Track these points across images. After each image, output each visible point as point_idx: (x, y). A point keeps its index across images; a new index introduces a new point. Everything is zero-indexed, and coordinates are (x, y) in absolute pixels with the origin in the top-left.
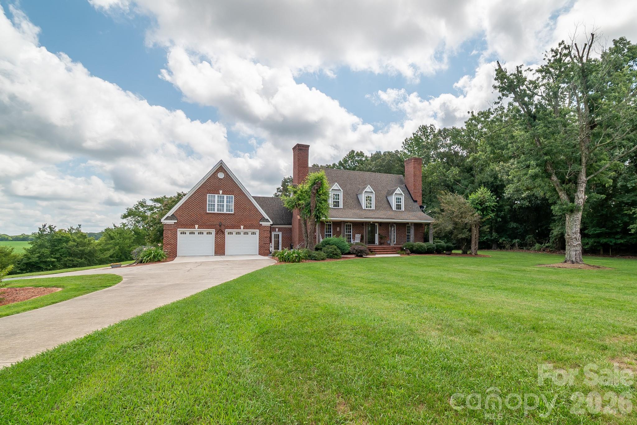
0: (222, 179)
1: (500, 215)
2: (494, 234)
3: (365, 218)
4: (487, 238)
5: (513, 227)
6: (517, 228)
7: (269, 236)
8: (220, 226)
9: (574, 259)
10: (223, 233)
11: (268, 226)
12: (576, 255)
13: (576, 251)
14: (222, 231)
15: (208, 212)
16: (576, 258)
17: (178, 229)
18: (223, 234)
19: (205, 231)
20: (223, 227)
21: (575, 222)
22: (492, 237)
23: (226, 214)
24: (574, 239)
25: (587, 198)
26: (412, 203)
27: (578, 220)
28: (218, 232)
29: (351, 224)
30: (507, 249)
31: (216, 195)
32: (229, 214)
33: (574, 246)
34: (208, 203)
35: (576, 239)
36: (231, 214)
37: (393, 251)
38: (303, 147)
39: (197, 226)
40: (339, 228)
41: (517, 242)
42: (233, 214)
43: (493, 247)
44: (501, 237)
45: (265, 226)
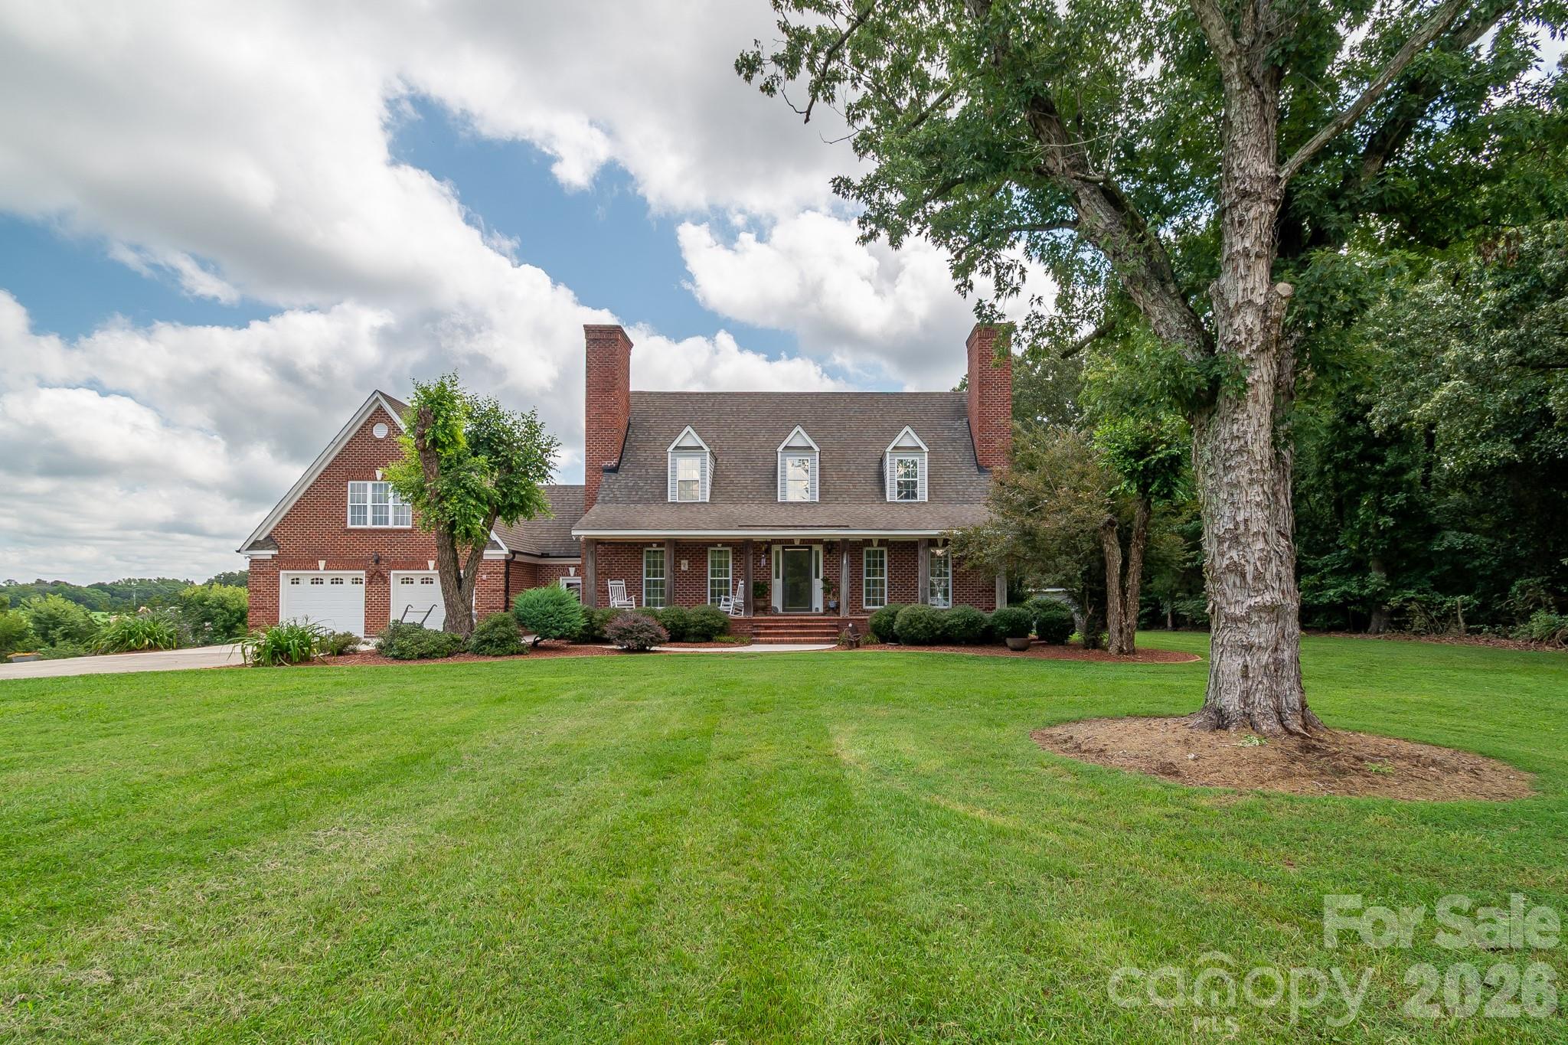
0: (381, 441)
1: (1389, 503)
2: (1376, 578)
3: (741, 527)
4: (1345, 592)
5: (1450, 550)
6: (1470, 552)
7: (503, 587)
8: (377, 562)
9: (1231, 702)
10: (386, 580)
11: (499, 561)
12: (1245, 676)
13: (1248, 648)
14: (382, 576)
15: (350, 526)
16: (1246, 696)
17: (282, 572)
18: (385, 582)
19: (347, 575)
20: (383, 565)
21: (1227, 469)
22: (1364, 587)
23: (393, 531)
24: (1232, 578)
25: (1292, 301)
26: (970, 476)
27: (1240, 451)
28: (372, 577)
29: (730, 549)
30: (1416, 633)
31: (370, 484)
32: (399, 531)
33: (1236, 620)
34: (349, 503)
35: (1243, 576)
36: (405, 531)
37: (828, 634)
38: (600, 331)
39: (322, 564)
40: (686, 562)
41: (1464, 606)
42: (411, 531)
43: (1373, 625)
44: (1397, 587)
45: (492, 561)
